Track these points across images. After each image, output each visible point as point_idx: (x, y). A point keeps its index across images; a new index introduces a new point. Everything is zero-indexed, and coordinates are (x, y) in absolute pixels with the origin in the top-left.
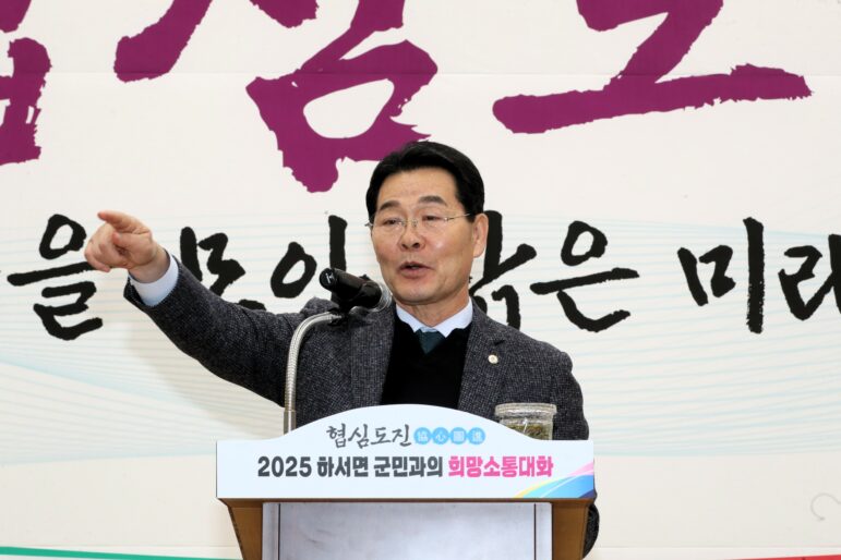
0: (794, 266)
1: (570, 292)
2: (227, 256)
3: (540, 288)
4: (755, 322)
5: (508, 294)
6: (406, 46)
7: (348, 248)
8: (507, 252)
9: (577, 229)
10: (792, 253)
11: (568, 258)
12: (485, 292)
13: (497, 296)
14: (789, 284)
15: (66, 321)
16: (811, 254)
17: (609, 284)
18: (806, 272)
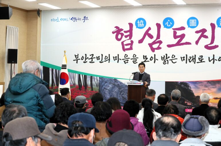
0: (190, 58)
1: (172, 60)
2: (147, 57)
3: (170, 60)
4: (186, 63)
5: (168, 60)
6: (160, 41)
7: (156, 57)
8: (168, 57)
9: (173, 55)
10: (189, 57)
11: (172, 58)
12: (166, 60)
13: (167, 61)
14: (189, 60)
15: (135, 62)
16: (191, 57)
17: (175, 60)
18: (190, 59)
